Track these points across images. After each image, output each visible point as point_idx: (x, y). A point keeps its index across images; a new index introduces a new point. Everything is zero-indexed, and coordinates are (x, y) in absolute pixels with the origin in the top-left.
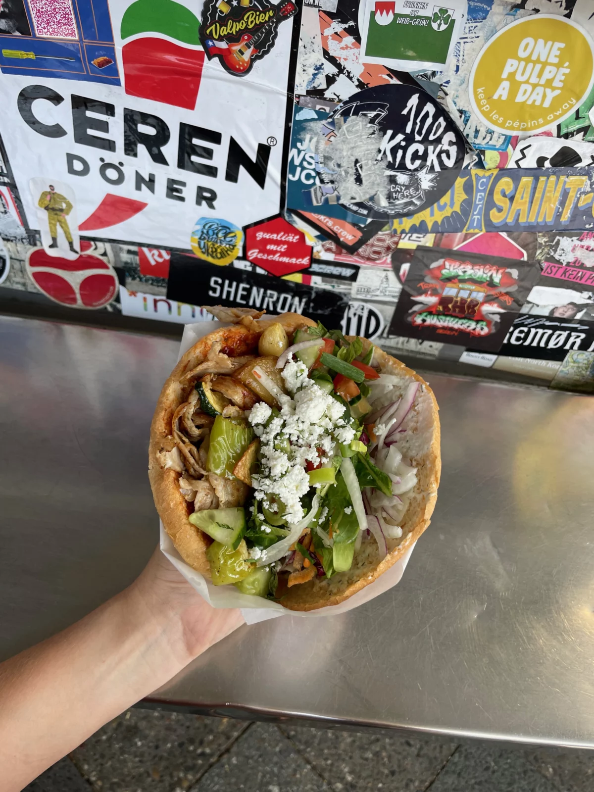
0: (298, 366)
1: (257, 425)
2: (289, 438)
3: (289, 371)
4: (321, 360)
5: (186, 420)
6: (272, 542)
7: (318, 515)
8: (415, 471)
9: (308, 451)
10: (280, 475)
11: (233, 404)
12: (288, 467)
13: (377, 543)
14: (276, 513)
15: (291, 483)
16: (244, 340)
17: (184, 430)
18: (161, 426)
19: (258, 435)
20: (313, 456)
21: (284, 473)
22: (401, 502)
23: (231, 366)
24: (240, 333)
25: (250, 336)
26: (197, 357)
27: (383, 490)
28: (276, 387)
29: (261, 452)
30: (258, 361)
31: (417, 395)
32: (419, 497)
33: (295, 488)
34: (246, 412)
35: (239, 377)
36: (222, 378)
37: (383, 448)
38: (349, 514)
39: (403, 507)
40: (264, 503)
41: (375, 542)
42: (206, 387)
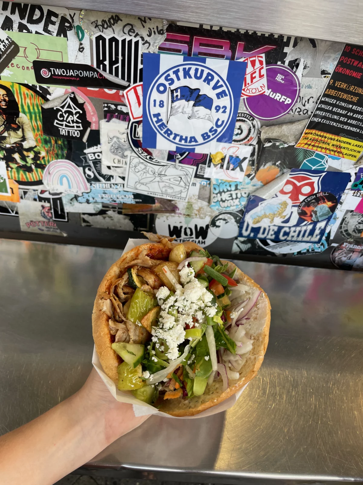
0: (189, 270)
1: (160, 299)
2: (178, 309)
3: (184, 271)
4: (204, 269)
5: (119, 288)
6: (158, 370)
7: (188, 358)
8: (252, 342)
9: (187, 318)
10: (169, 328)
11: (148, 284)
12: (174, 324)
13: (223, 382)
14: (162, 352)
15: (174, 334)
16: (161, 251)
17: (116, 294)
18: (104, 289)
19: (159, 305)
20: (190, 321)
21: (171, 327)
22: (241, 359)
23: (151, 264)
24: (159, 247)
25: (165, 250)
26: (132, 256)
27: (231, 350)
28: (175, 279)
29: (160, 314)
30: (167, 263)
31: (259, 298)
32: (253, 357)
33: (176, 338)
34: (155, 291)
35: (155, 270)
36: (144, 269)
37: (234, 326)
38: (207, 360)
39: (242, 362)
40: (156, 344)
41: (222, 381)
42: (133, 272)
